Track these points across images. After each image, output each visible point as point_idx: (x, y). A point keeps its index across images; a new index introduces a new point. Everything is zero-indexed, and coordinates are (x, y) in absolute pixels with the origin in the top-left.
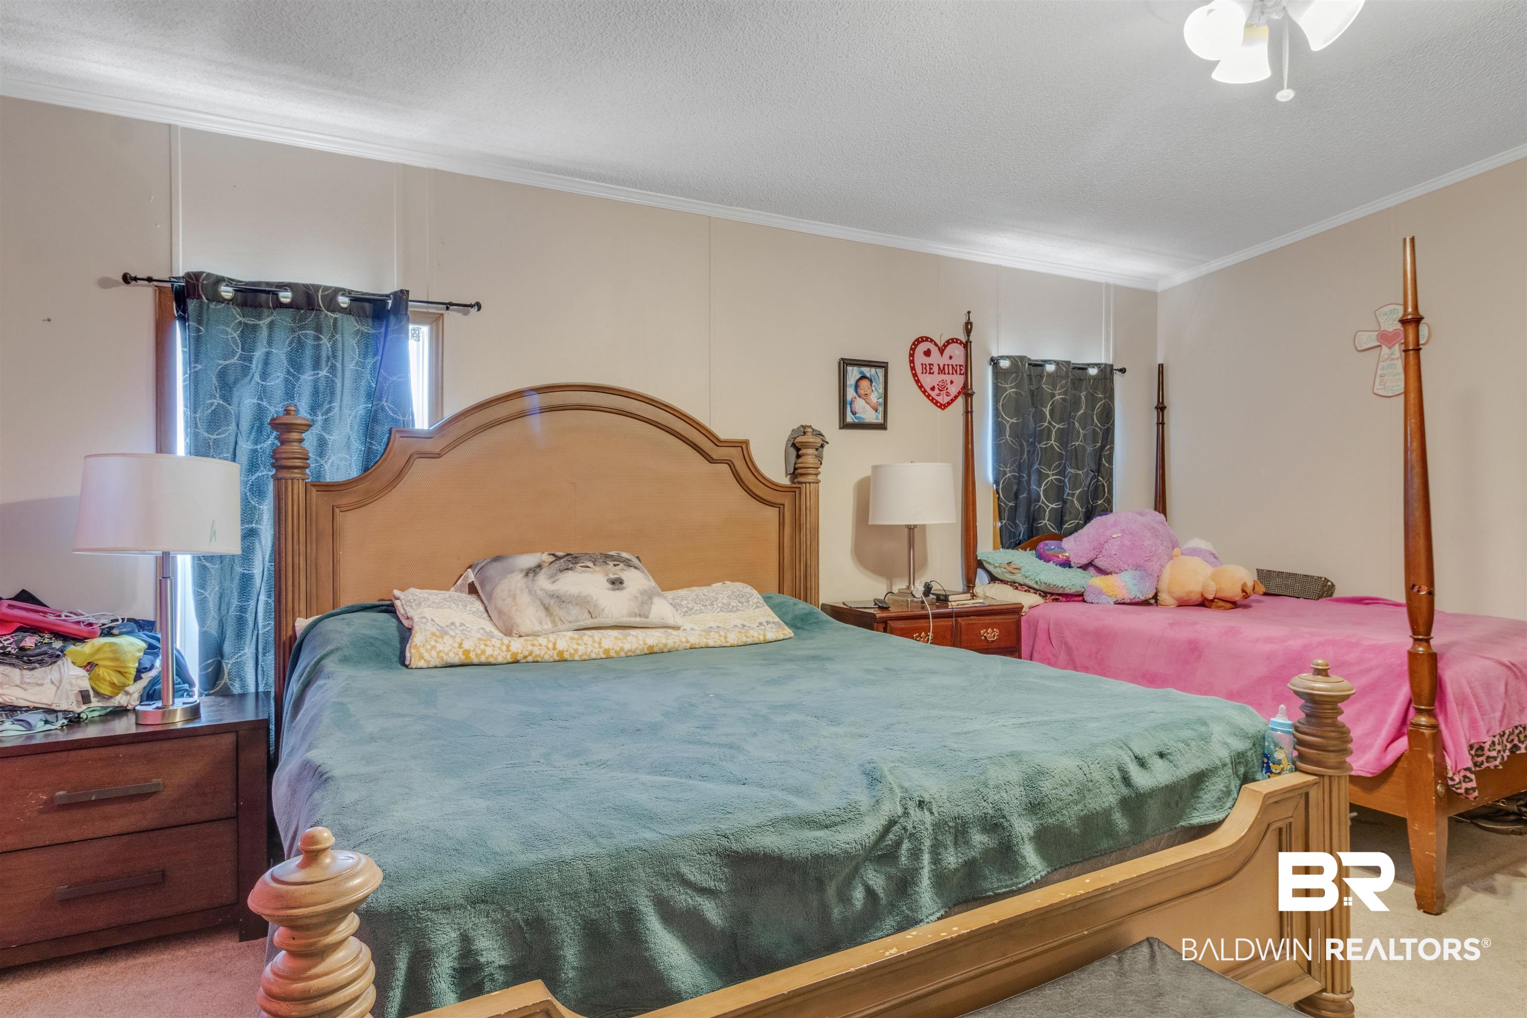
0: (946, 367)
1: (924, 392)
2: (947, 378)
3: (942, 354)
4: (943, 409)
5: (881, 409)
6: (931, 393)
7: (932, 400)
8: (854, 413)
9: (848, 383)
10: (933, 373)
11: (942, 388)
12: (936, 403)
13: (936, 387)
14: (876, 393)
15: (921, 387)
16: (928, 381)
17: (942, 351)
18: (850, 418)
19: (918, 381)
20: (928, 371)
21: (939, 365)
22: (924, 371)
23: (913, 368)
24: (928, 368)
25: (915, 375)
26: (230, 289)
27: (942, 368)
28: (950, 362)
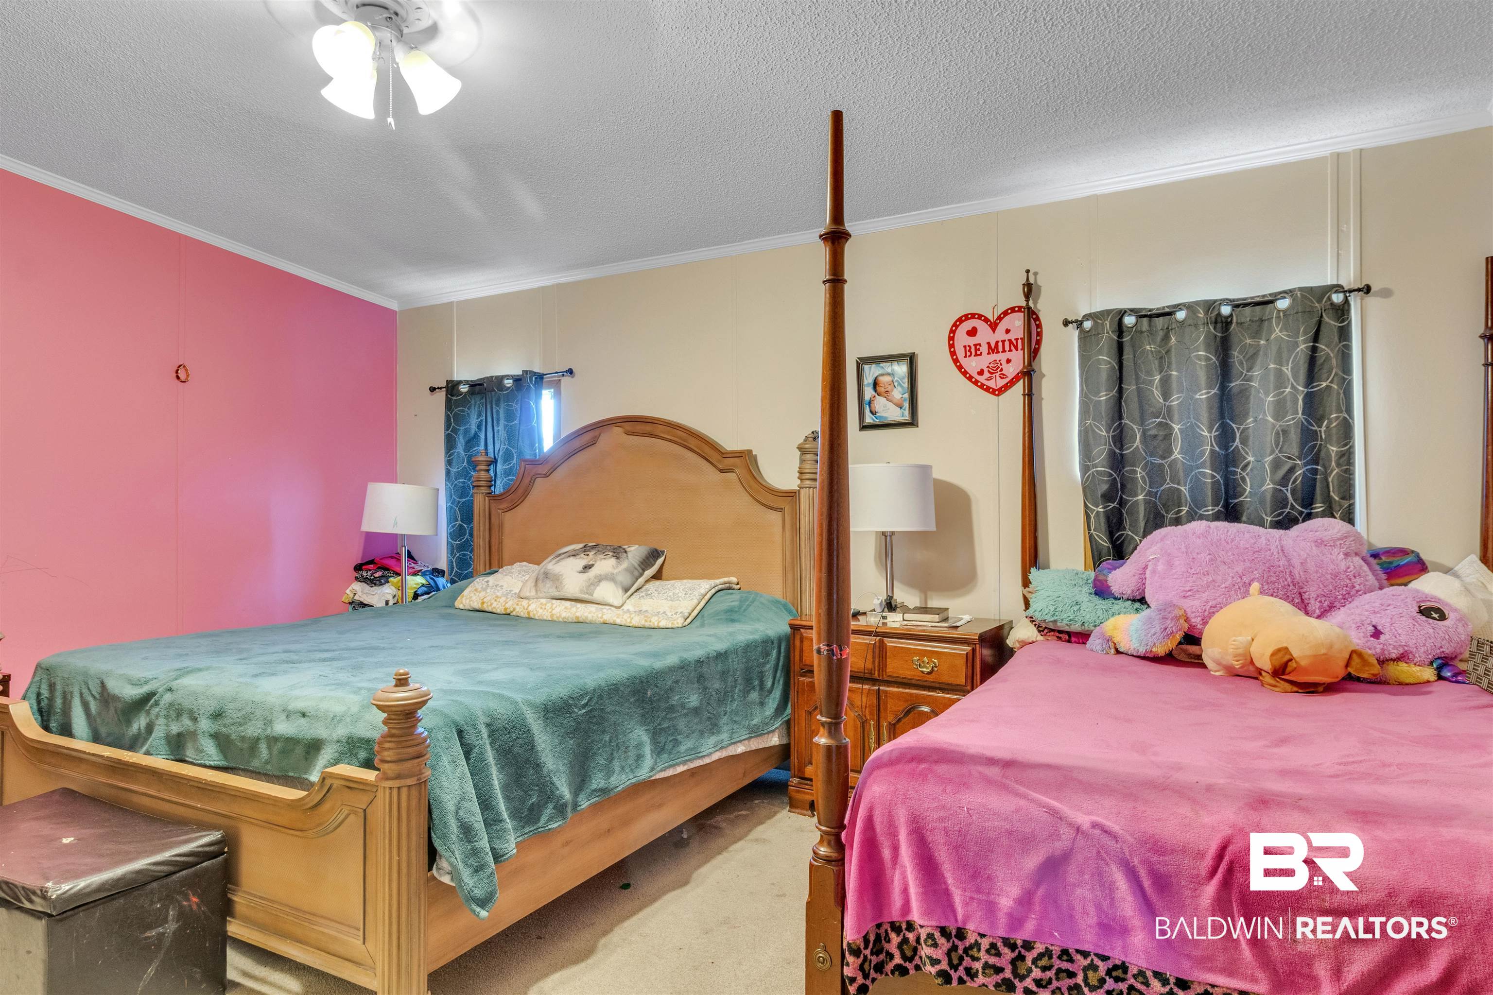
0: (1000, 344)
1: (970, 378)
2: (1002, 357)
3: (994, 330)
4: (998, 395)
5: (906, 405)
6: (979, 378)
7: (982, 387)
8: (873, 413)
9: (866, 382)
10: (981, 354)
11: (995, 369)
12: (988, 389)
13: (986, 370)
14: (899, 388)
15: (965, 373)
16: (972, 365)
17: (994, 326)
18: (869, 419)
19: (960, 368)
20: (973, 353)
21: (989, 344)
22: (968, 354)
23: (953, 353)
24: (973, 350)
25: (956, 361)
26: (467, 386)
27: (993, 346)
28: (1006, 337)
